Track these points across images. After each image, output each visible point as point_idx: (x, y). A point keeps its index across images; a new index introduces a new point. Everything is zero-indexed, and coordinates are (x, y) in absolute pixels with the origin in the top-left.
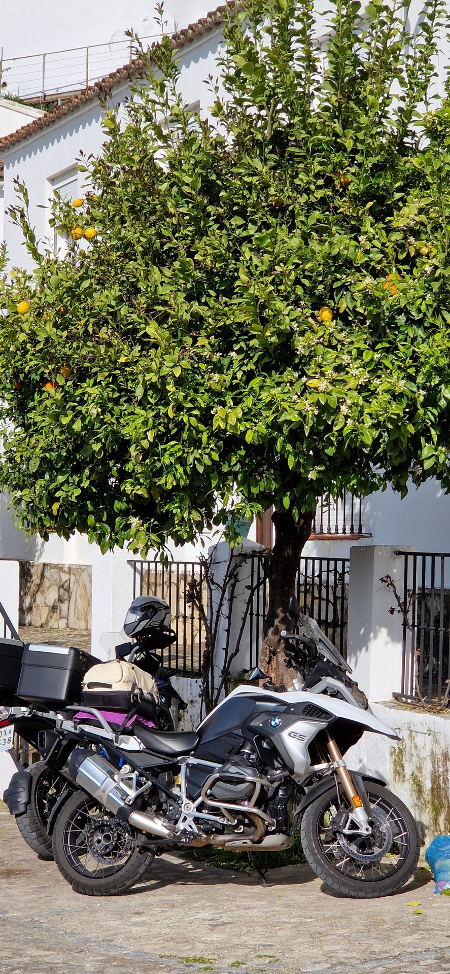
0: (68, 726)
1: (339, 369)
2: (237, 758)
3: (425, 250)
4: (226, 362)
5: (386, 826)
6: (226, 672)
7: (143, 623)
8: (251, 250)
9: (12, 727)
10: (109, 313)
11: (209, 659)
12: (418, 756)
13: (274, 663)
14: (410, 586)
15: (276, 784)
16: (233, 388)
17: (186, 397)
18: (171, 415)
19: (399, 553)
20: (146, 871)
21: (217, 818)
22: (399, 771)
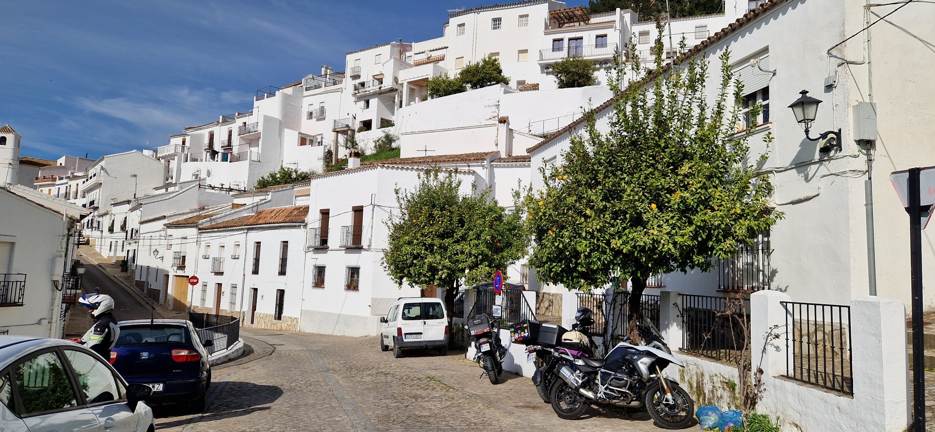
0: (556, 354)
1: (659, 226)
2: (620, 371)
3: (691, 182)
4: (615, 223)
5: (680, 401)
6: (612, 335)
7: (582, 316)
8: (625, 183)
9: (535, 353)
10: (572, 206)
11: (606, 330)
12: (690, 373)
13: (632, 334)
14: (685, 307)
15: (636, 382)
16: (618, 232)
17: (600, 236)
18: (596, 242)
19: (680, 294)
20: (585, 411)
21: (613, 393)
22: (683, 378)
